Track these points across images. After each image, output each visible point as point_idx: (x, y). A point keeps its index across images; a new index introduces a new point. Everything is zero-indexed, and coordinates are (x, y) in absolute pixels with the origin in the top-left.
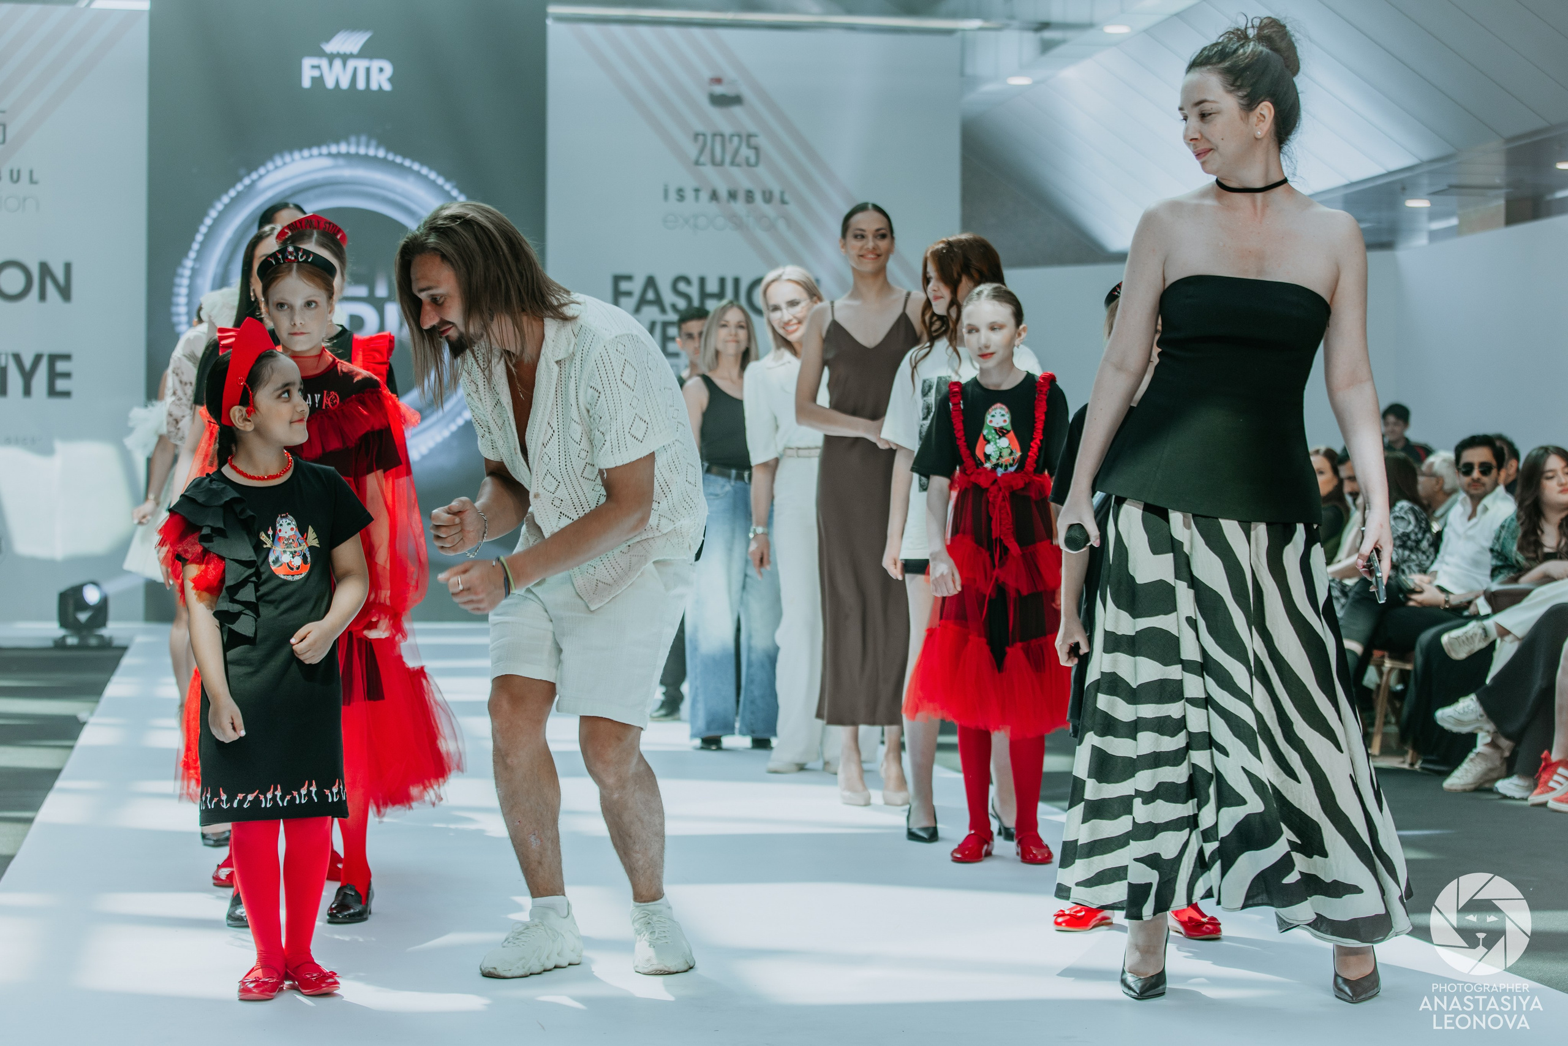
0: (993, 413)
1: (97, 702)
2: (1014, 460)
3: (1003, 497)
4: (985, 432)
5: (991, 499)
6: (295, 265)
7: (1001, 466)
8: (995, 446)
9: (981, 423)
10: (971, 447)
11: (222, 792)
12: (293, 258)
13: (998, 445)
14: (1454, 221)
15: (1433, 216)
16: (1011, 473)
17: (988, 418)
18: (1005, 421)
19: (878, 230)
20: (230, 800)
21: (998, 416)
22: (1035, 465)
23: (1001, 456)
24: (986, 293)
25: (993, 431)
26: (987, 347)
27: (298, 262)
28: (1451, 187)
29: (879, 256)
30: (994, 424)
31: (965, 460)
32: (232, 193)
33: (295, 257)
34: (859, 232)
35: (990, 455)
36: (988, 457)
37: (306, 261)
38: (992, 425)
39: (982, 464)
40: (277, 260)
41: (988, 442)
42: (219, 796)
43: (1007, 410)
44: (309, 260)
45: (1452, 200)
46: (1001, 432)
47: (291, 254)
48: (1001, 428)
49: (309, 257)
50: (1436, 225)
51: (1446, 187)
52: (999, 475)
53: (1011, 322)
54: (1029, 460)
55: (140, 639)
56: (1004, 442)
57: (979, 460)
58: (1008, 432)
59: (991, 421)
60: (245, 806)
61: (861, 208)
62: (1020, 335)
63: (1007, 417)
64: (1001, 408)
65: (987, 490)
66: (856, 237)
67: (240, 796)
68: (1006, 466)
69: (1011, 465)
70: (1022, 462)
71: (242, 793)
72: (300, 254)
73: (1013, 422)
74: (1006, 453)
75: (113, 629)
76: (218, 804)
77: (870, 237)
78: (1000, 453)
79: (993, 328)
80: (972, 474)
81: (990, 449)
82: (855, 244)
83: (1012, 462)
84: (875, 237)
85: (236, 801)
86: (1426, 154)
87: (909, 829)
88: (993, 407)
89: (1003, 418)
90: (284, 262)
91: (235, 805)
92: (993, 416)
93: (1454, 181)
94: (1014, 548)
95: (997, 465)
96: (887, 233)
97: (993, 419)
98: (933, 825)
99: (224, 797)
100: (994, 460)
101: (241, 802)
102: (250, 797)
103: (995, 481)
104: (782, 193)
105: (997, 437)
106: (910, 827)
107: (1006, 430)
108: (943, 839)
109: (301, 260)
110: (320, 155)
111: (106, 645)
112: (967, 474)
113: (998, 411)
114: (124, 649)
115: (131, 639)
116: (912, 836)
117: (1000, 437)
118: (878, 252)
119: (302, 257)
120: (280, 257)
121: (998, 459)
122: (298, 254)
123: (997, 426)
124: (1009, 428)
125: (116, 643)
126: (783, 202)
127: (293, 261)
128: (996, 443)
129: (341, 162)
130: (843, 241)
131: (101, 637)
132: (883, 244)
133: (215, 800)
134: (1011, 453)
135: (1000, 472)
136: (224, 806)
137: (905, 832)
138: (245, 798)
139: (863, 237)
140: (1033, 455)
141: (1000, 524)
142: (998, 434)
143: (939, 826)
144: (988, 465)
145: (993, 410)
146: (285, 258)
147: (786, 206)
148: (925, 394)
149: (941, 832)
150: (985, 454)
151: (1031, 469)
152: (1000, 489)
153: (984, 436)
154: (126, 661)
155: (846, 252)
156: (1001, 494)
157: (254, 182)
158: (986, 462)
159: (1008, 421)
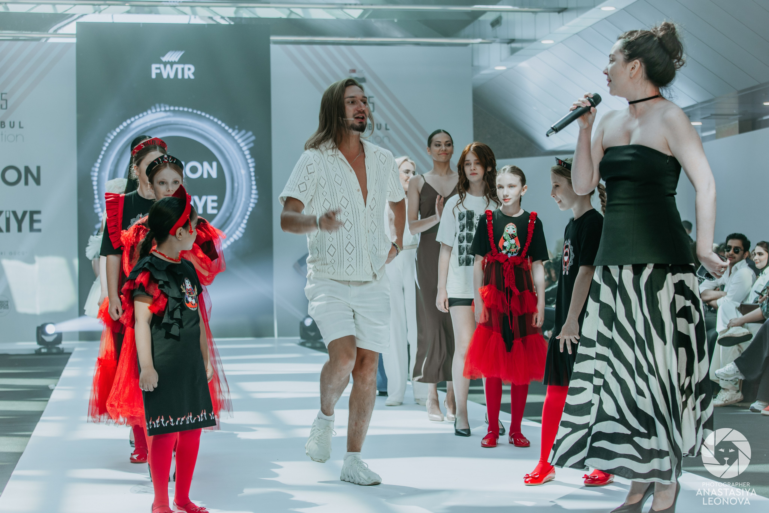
0: (509, 227)
1: (59, 379)
2: (516, 250)
3: (511, 267)
4: (504, 235)
5: (505, 268)
6: (168, 164)
7: (510, 253)
8: (508, 243)
9: (502, 231)
10: (497, 242)
11: (170, 418)
12: (167, 161)
13: (510, 242)
14: (714, 132)
15: (703, 130)
16: (516, 257)
17: (506, 229)
18: (514, 231)
19: (447, 142)
20: (175, 421)
21: (510, 229)
22: (526, 254)
23: (511, 248)
24: (507, 169)
25: (508, 235)
26: (507, 196)
27: (169, 162)
28: (712, 115)
29: (447, 154)
30: (509, 232)
31: (493, 248)
32: (118, 130)
33: (168, 160)
34: (438, 143)
35: (506, 247)
36: (505, 248)
37: (172, 162)
38: (507, 232)
39: (501, 251)
40: (159, 162)
41: (506, 240)
42: (169, 419)
43: (515, 227)
44: (174, 162)
45: (713, 122)
46: (512, 237)
47: (166, 158)
48: (512, 234)
49: (174, 161)
50: (705, 134)
51: (710, 115)
52: (509, 257)
53: (520, 184)
54: (524, 251)
55: (77, 349)
56: (513, 241)
57: (500, 248)
58: (516, 237)
59: (507, 231)
60: (181, 424)
61: (438, 132)
62: (524, 190)
63: (515, 230)
64: (513, 225)
65: (503, 263)
66: (436, 145)
67: (179, 419)
68: (513, 253)
69: (515, 253)
70: (520, 252)
71: (179, 417)
72: (170, 159)
73: (518, 232)
74: (513, 246)
75: (64, 345)
76: (169, 424)
77: (443, 145)
78: (511, 246)
79: (511, 186)
80: (495, 255)
81: (506, 244)
82: (436, 149)
83: (515, 251)
84: (445, 145)
85: (177, 422)
86: (700, 100)
87: (456, 430)
88: (509, 224)
89: (513, 230)
90: (162, 162)
91: (177, 424)
92: (508, 228)
93: (714, 112)
94: (516, 291)
95: (508, 252)
96: (450, 143)
97: (508, 230)
98: (468, 428)
99: (172, 420)
100: (508, 250)
101: (179, 422)
102: (183, 419)
103: (508, 260)
104: (386, 125)
105: (510, 238)
106: (457, 429)
107: (514, 235)
108: (473, 435)
109: (170, 162)
110: (161, 111)
111: (61, 352)
112: (493, 256)
113: (511, 226)
114: (70, 354)
115: (73, 349)
116: (458, 433)
117: (511, 239)
118: (447, 152)
119: (171, 160)
120: (160, 160)
121: (509, 249)
122: (169, 159)
123: (511, 233)
124: (516, 235)
125: (65, 351)
126: (387, 129)
127: (167, 162)
128: (509, 242)
129: (168, 114)
130: (429, 148)
131: (59, 348)
132: (449, 149)
133: (168, 422)
134: (516, 247)
135: (509, 255)
136: (172, 425)
137: (454, 432)
138: (180, 419)
139: (439, 145)
140: (526, 249)
141: (509, 280)
142: (510, 237)
143: (470, 429)
144: (504, 252)
145: (508, 226)
146: (163, 160)
147: (388, 131)
148: (460, 219)
149: (472, 430)
150: (503, 246)
151: (524, 256)
152: (509, 264)
153: (504, 237)
154: (71, 360)
155: (431, 153)
156: (510, 265)
157: (129, 125)
158: (503, 250)
159: (516, 232)
